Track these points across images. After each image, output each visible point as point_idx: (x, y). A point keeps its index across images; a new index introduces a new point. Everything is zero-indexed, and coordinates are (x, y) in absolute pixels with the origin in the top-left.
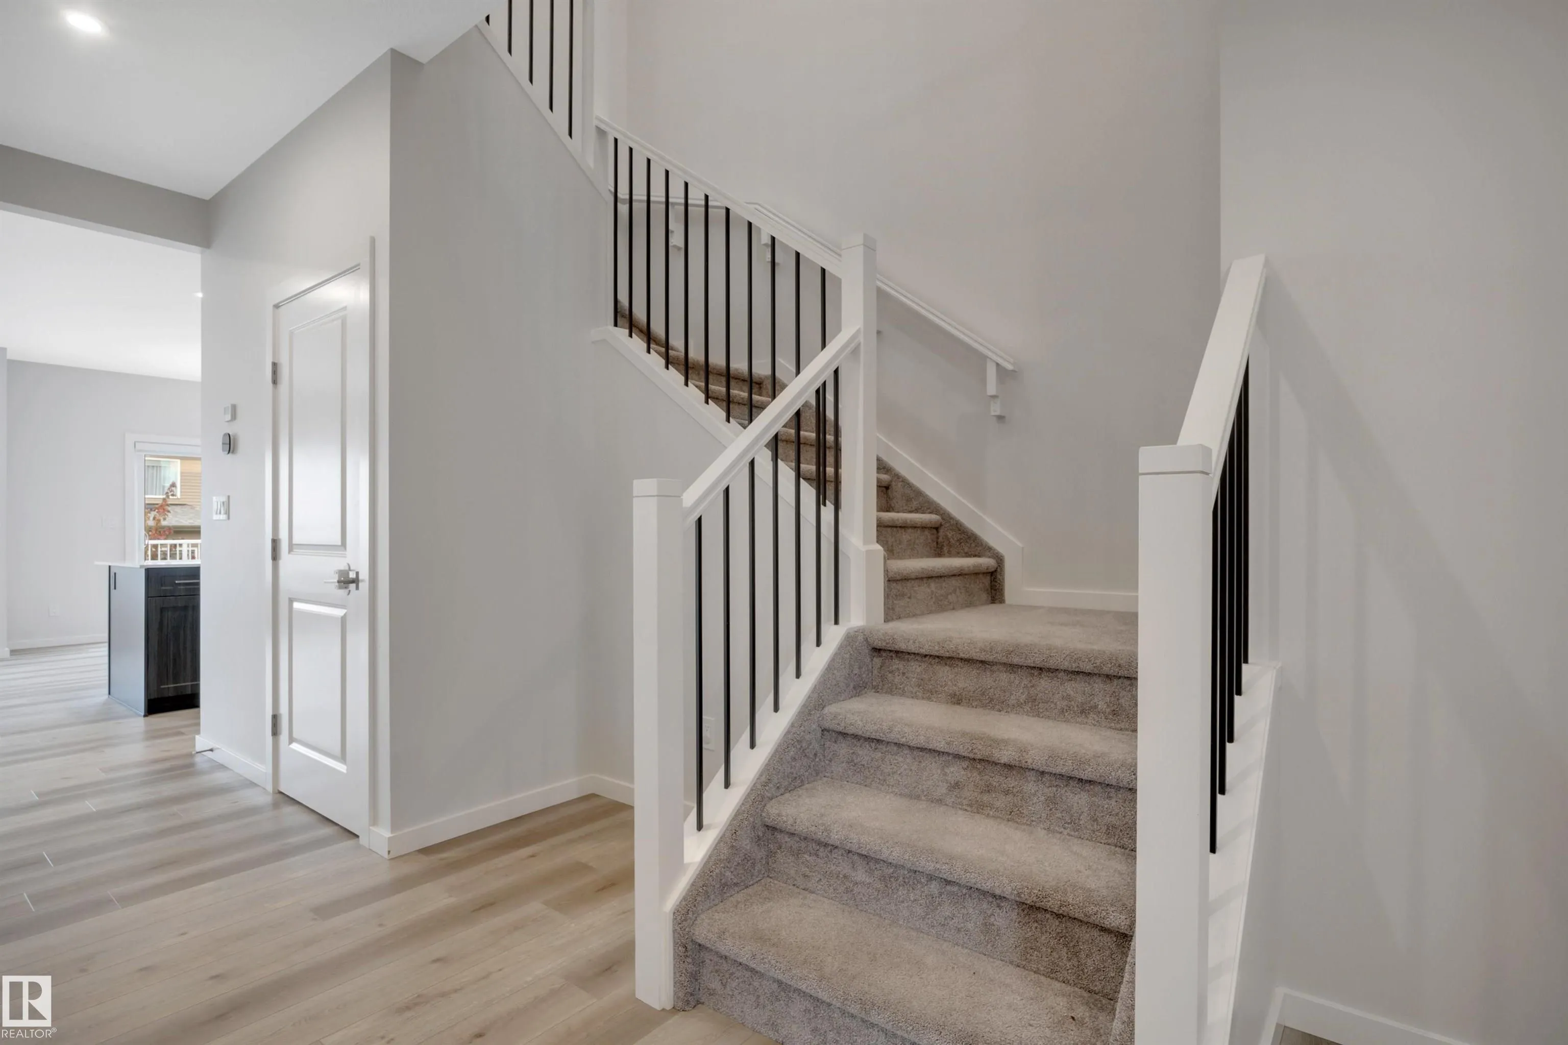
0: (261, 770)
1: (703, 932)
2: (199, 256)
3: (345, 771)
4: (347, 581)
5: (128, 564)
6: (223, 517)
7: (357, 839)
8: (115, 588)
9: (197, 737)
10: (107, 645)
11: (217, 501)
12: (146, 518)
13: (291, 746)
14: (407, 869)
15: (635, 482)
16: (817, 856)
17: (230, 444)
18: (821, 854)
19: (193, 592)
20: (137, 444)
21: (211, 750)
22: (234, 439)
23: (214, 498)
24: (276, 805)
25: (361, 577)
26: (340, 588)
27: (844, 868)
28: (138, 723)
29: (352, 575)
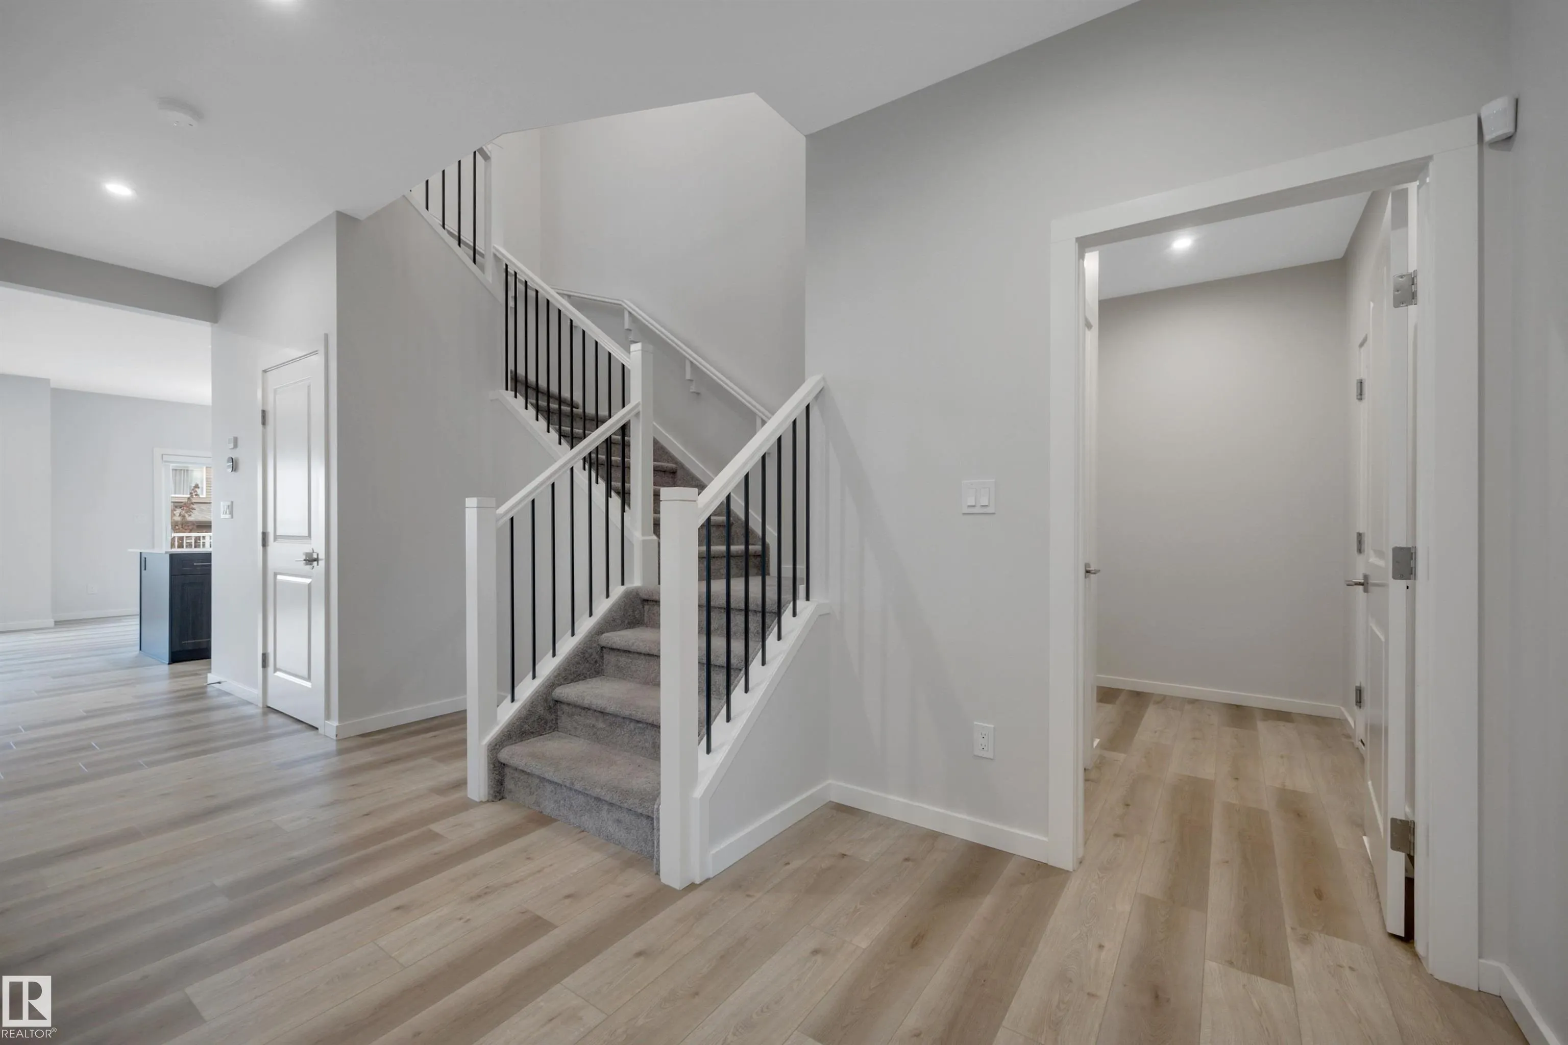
0: (255, 693)
1: (504, 755)
2: (209, 329)
3: (310, 687)
4: (311, 560)
5: (156, 551)
6: (228, 516)
7: (317, 731)
8: (145, 569)
9: (209, 675)
10: (139, 617)
11: (223, 505)
12: (173, 515)
13: (275, 674)
14: (347, 744)
15: (467, 499)
16: (580, 715)
17: (234, 465)
18: (582, 715)
19: (206, 573)
20: (164, 456)
21: (219, 683)
22: (236, 462)
23: (222, 503)
24: (264, 714)
25: (320, 557)
26: (307, 564)
27: (591, 721)
28: (164, 668)
29: (315, 556)
